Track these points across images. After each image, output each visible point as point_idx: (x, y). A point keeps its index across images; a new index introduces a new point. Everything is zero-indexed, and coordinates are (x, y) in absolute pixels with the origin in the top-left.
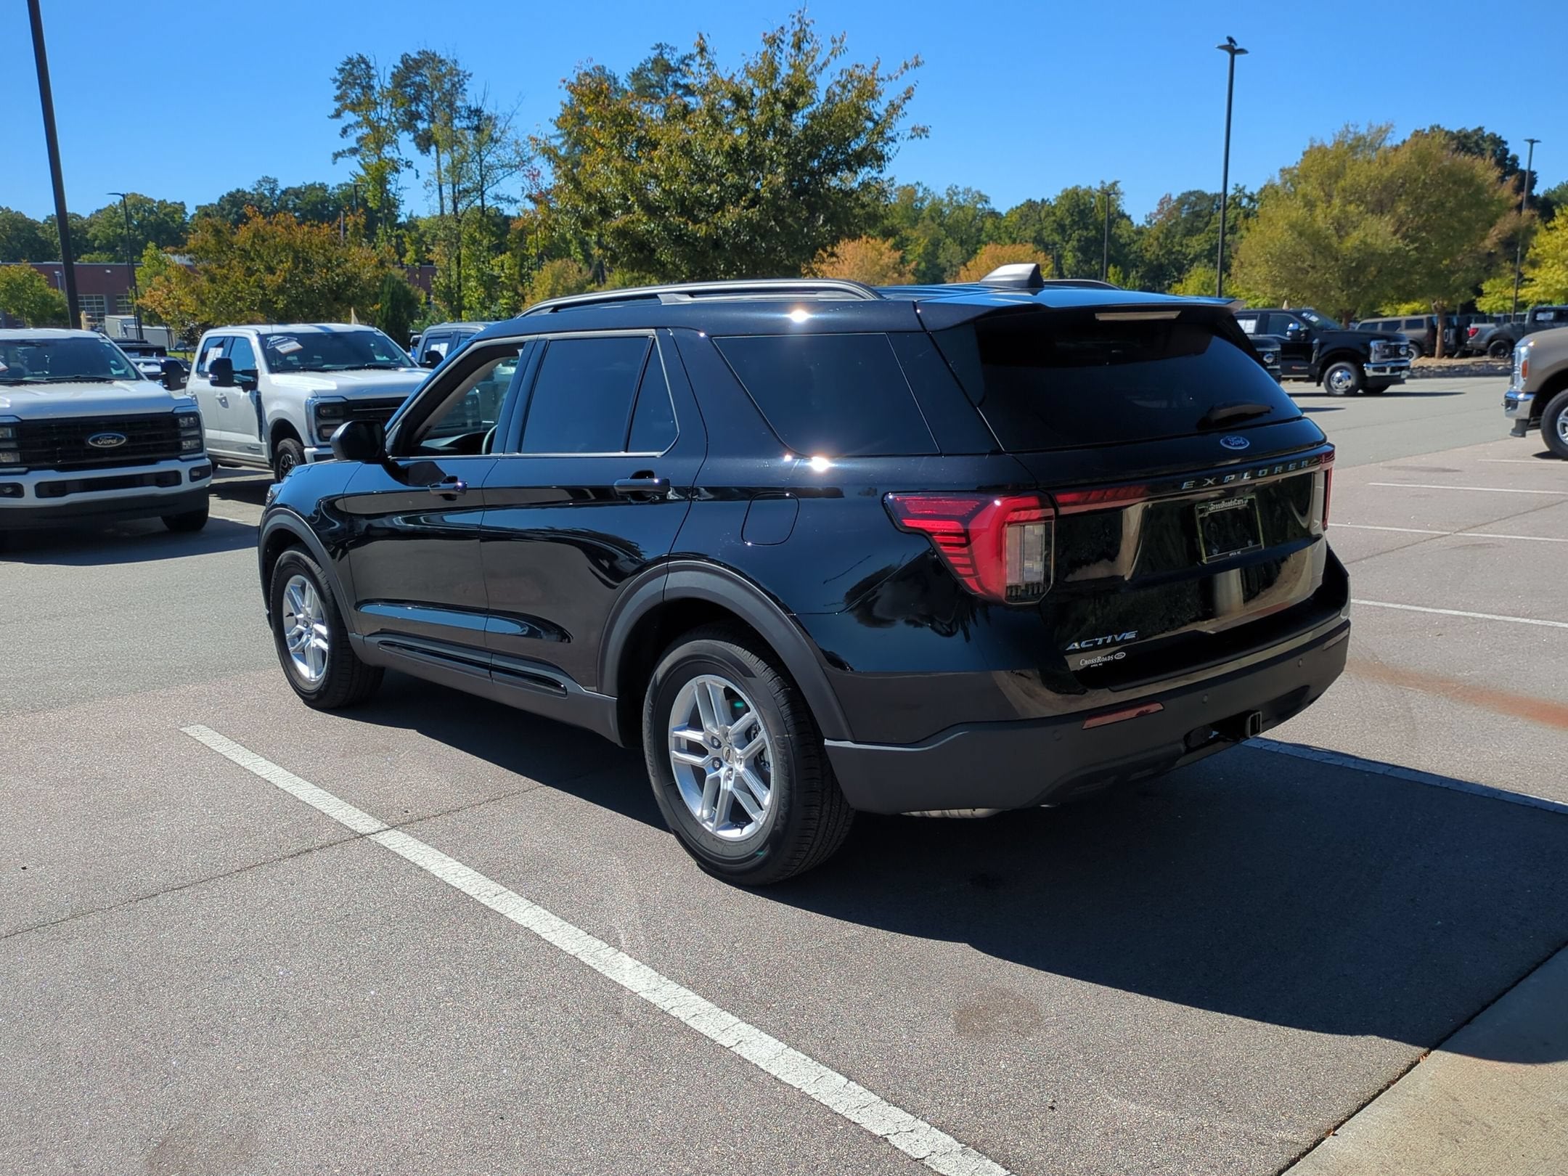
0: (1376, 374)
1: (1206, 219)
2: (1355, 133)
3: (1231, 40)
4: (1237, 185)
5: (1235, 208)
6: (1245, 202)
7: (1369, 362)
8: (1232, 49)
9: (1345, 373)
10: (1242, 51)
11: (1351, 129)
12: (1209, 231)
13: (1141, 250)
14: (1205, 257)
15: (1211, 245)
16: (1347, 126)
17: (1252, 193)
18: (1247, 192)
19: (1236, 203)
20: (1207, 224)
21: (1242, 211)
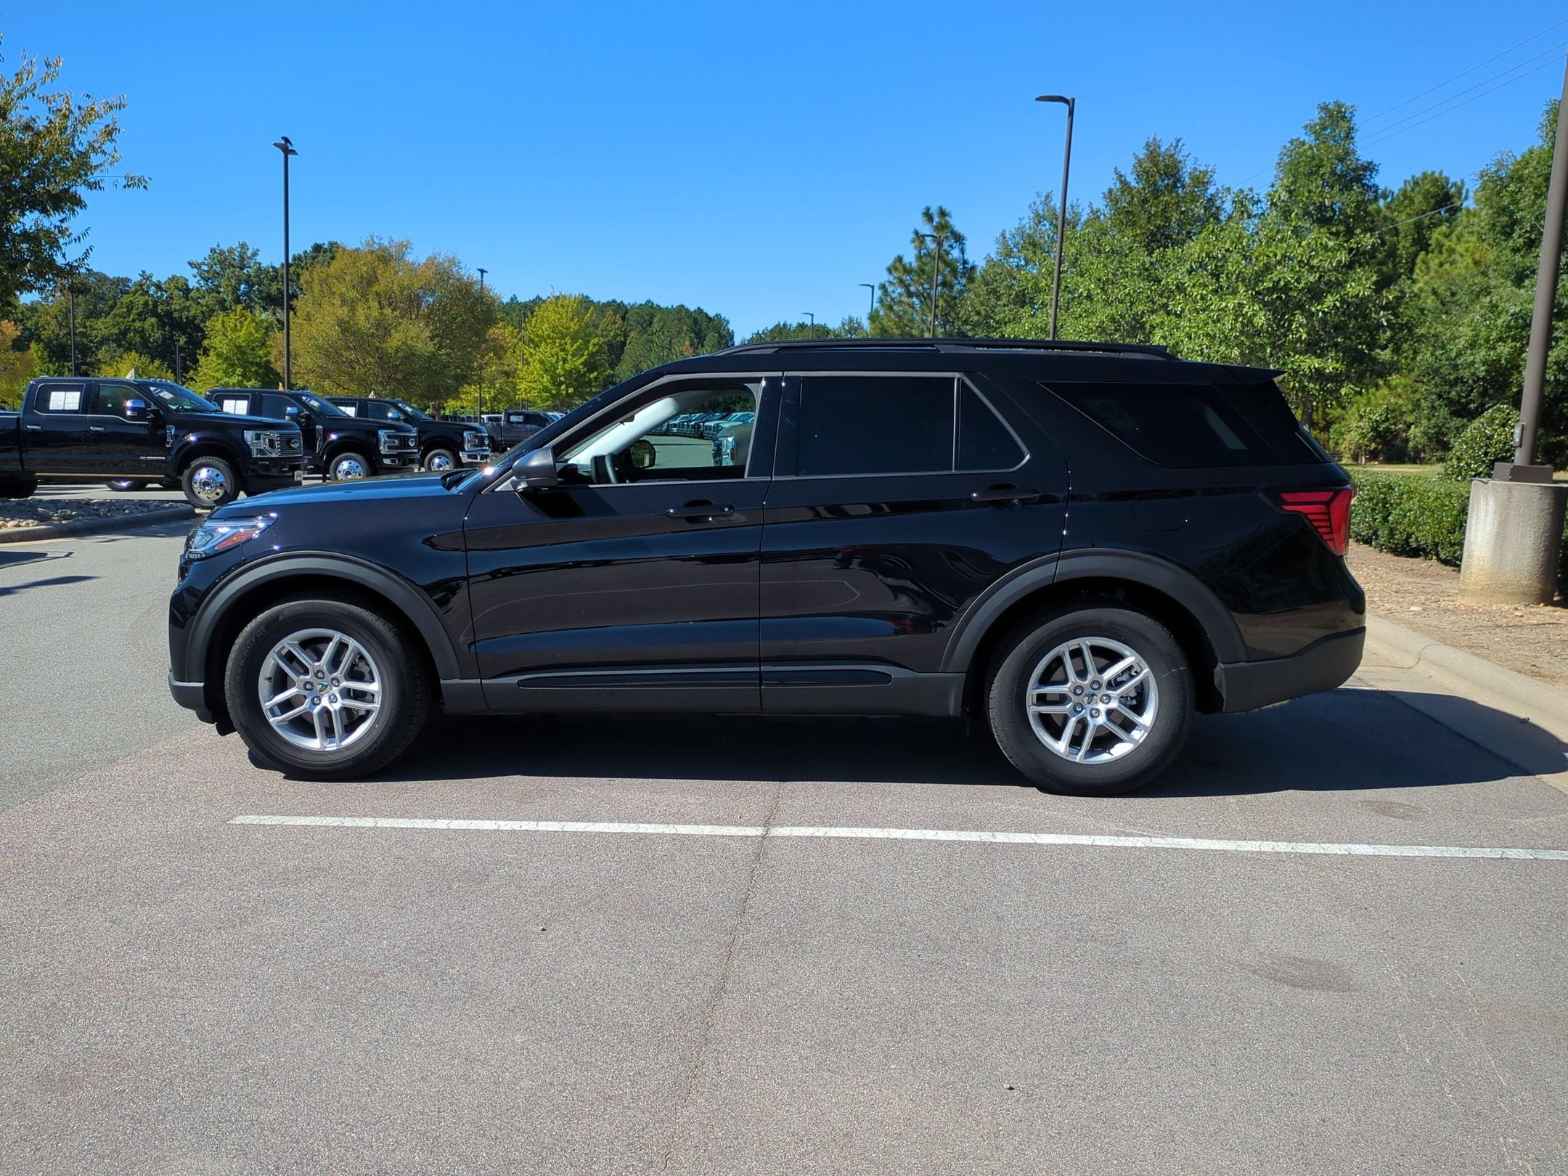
0: (470, 460)
1: (111, 303)
2: (380, 245)
3: (287, 140)
4: (144, 272)
5: (142, 295)
6: (152, 290)
7: (463, 450)
8: (286, 148)
9: (444, 459)
10: (293, 152)
11: (376, 240)
12: (115, 315)
13: (37, 329)
14: (114, 341)
15: (120, 328)
16: (372, 237)
17: (159, 282)
18: (154, 279)
19: (143, 290)
20: (112, 308)
21: (150, 298)
